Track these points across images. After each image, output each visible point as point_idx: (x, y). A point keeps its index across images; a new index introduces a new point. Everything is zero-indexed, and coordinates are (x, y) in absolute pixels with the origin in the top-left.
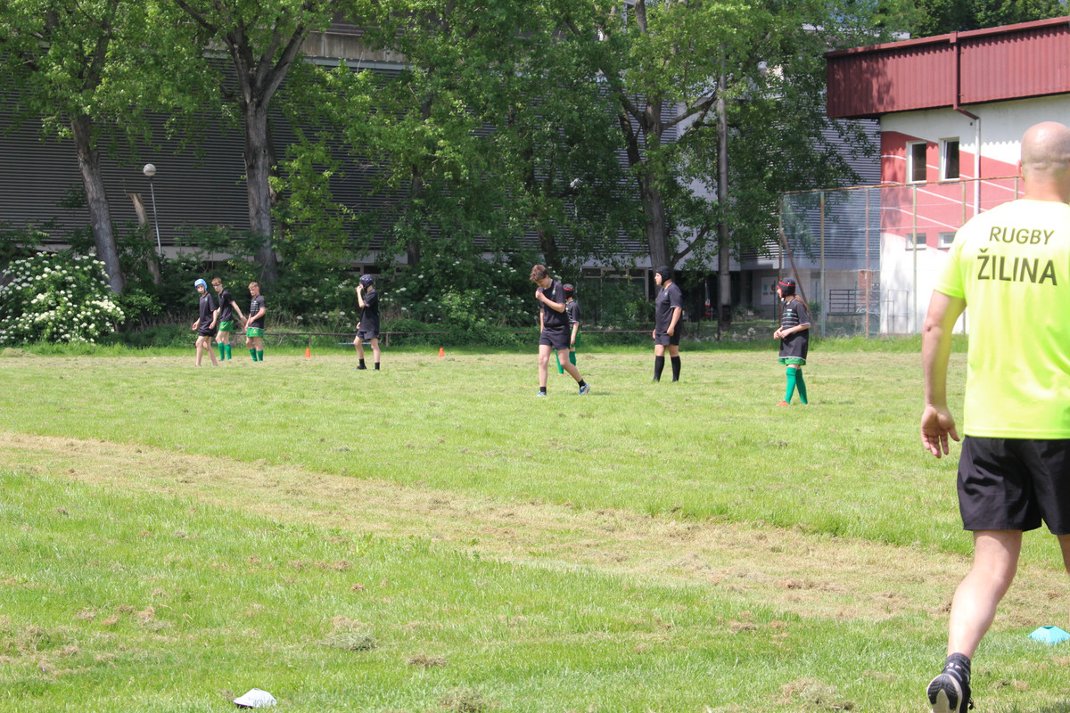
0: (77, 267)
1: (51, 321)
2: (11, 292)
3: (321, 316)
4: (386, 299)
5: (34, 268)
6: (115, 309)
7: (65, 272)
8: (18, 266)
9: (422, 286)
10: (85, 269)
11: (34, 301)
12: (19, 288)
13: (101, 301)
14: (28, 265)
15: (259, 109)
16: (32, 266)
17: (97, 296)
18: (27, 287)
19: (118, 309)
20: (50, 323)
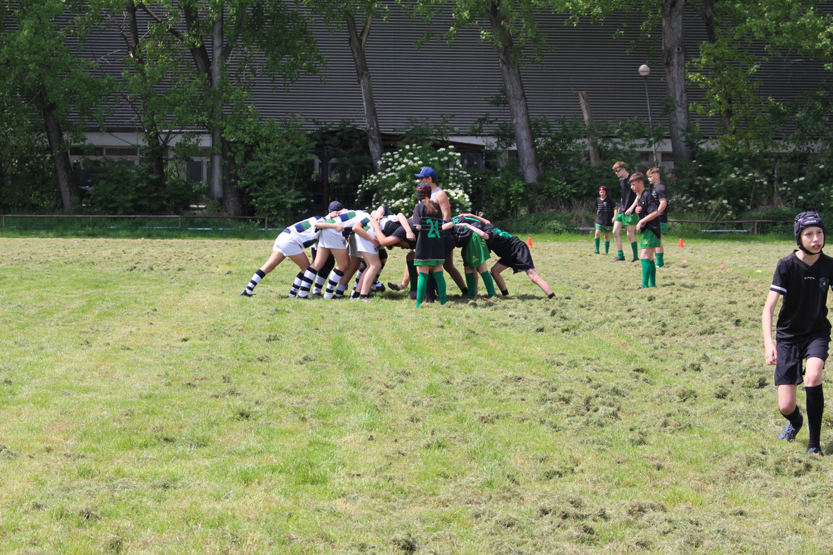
0: (436, 158)
1: (405, 207)
2: (378, 181)
3: (706, 204)
4: (784, 189)
5: (401, 159)
6: (463, 196)
7: (420, 162)
8: (389, 157)
9: (823, 176)
10: (442, 160)
11: (393, 189)
12: (384, 177)
13: (453, 189)
14: (397, 156)
15: (674, 9)
16: (399, 158)
17: (450, 184)
18: (393, 176)
19: (466, 196)
20: (403, 209)
